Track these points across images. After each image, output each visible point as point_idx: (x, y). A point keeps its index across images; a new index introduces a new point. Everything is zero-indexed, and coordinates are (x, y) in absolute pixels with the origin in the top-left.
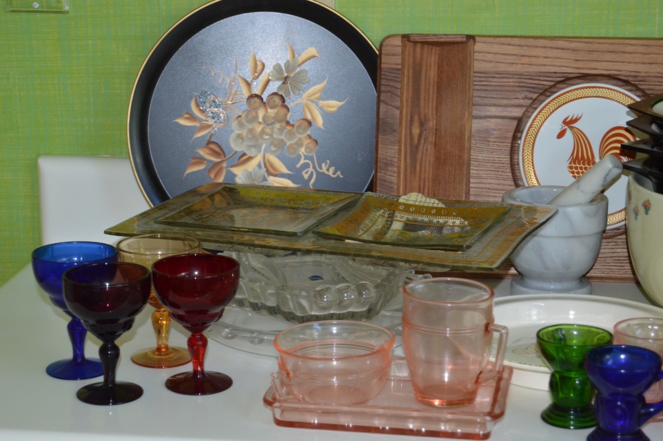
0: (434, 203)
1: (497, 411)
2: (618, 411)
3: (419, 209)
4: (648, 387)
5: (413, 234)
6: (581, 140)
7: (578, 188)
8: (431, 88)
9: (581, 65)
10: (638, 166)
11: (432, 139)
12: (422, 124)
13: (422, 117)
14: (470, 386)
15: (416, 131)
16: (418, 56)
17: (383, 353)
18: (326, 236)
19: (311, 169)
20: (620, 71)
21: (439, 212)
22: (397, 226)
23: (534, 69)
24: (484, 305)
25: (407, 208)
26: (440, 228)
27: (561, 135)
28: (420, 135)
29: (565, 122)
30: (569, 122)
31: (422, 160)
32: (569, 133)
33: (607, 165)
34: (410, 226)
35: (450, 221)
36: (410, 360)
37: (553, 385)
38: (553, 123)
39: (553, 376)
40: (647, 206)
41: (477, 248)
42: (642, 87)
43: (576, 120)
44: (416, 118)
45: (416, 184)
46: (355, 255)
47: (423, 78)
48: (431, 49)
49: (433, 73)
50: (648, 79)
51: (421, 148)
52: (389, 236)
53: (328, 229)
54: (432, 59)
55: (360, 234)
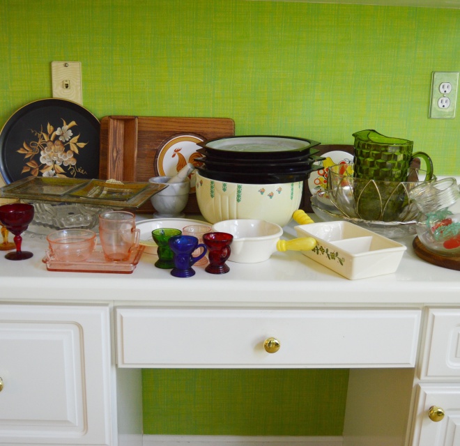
0: (119, 182)
1: (135, 262)
3: (115, 186)
4: (193, 251)
5: (110, 196)
6: (182, 158)
8: (121, 137)
9: (181, 128)
10: (201, 168)
11: (122, 157)
12: (117, 152)
13: (118, 149)
14: (127, 254)
15: (115, 154)
17: (92, 242)
18: (73, 196)
19: (74, 171)
20: (197, 130)
21: (122, 187)
22: (105, 192)
23: (163, 130)
24: (132, 222)
25: (109, 185)
26: (121, 193)
27: (174, 156)
28: (117, 157)
29: (175, 151)
30: (177, 151)
31: (117, 166)
32: (177, 155)
33: (189, 167)
34: (110, 192)
35: (125, 190)
36: (102, 243)
37: (158, 252)
38: (171, 151)
39: (158, 249)
40: (201, 183)
41: (132, 200)
42: (205, 137)
43: (180, 150)
44: (115, 149)
45: (115, 176)
46: (84, 203)
47: (118, 134)
48: (121, 122)
49: (122, 131)
50: (207, 134)
51: (117, 161)
52: (101, 196)
53: (74, 193)
54: (121, 126)
55: (88, 195)
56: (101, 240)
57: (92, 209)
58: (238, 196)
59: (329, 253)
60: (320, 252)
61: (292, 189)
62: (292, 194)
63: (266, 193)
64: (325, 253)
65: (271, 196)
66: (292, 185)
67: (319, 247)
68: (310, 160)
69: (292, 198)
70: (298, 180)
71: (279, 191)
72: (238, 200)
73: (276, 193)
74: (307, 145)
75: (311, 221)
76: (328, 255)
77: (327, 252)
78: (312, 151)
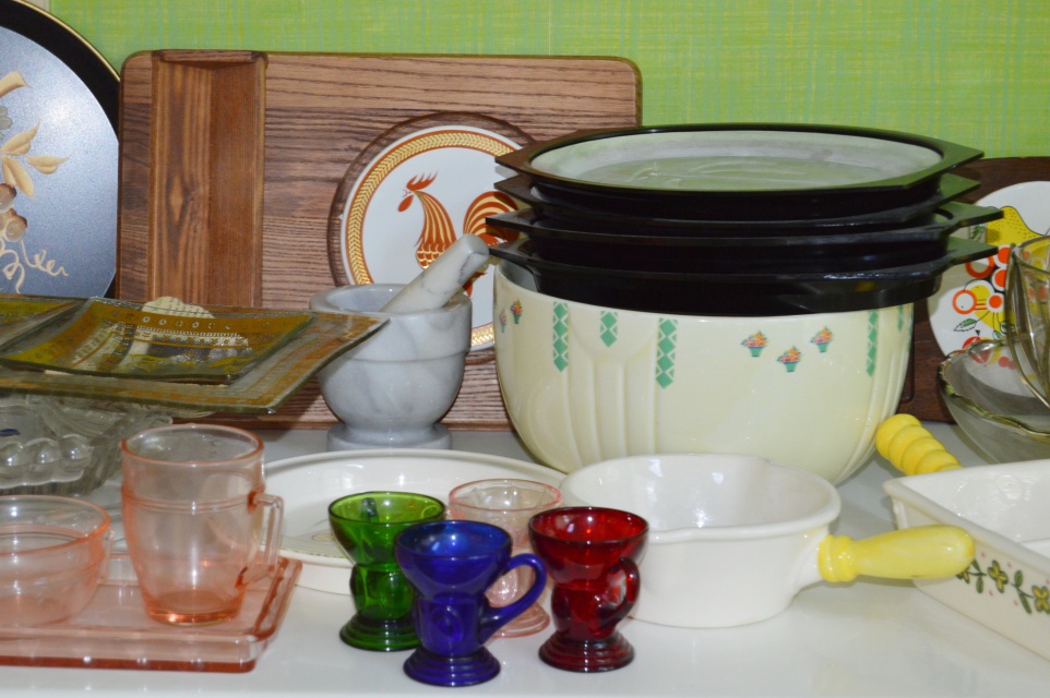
0: (197, 311)
1: (266, 625)
2: (448, 621)
3: (174, 322)
4: (492, 580)
5: (162, 361)
7: (422, 286)
8: (201, 134)
9: (432, 97)
10: (513, 251)
11: (203, 213)
12: (186, 191)
13: (187, 179)
14: (232, 592)
15: (177, 200)
16: (179, 84)
17: (94, 547)
18: (16, 366)
19: (17, 264)
20: (493, 106)
21: (204, 326)
22: (139, 348)
23: (362, 104)
24: (250, 465)
25: (155, 320)
26: (205, 350)
27: (404, 205)
28: (183, 208)
29: (410, 186)
30: (417, 186)
31: (187, 245)
32: (416, 203)
33: (466, 250)
34: (159, 349)
35: (221, 340)
36: (136, 553)
37: (355, 585)
38: (393, 186)
39: (355, 572)
40: (516, 311)
41: (249, 380)
42: (527, 131)
43: (428, 182)
44: (177, 181)
45: (178, 285)
46: (60, 393)
47: (187, 120)
48: (200, 73)
49: (203, 111)
50: (536, 118)
51: (185, 227)
52: (126, 364)
53: (24, 354)
54: (200, 89)
55: (75, 362)
56: (131, 537)
57: (90, 413)
58: (664, 363)
59: (1026, 588)
60: (988, 582)
61: (873, 336)
62: (873, 353)
63: (772, 352)
64: (1010, 590)
65: (790, 360)
66: (873, 320)
67: (984, 566)
68: (940, 219)
69: (871, 369)
70: (894, 299)
71: (823, 341)
72: (663, 380)
73: (809, 351)
74: (927, 160)
75: (948, 459)
76: (1022, 595)
77: (1018, 584)
78: (950, 186)
